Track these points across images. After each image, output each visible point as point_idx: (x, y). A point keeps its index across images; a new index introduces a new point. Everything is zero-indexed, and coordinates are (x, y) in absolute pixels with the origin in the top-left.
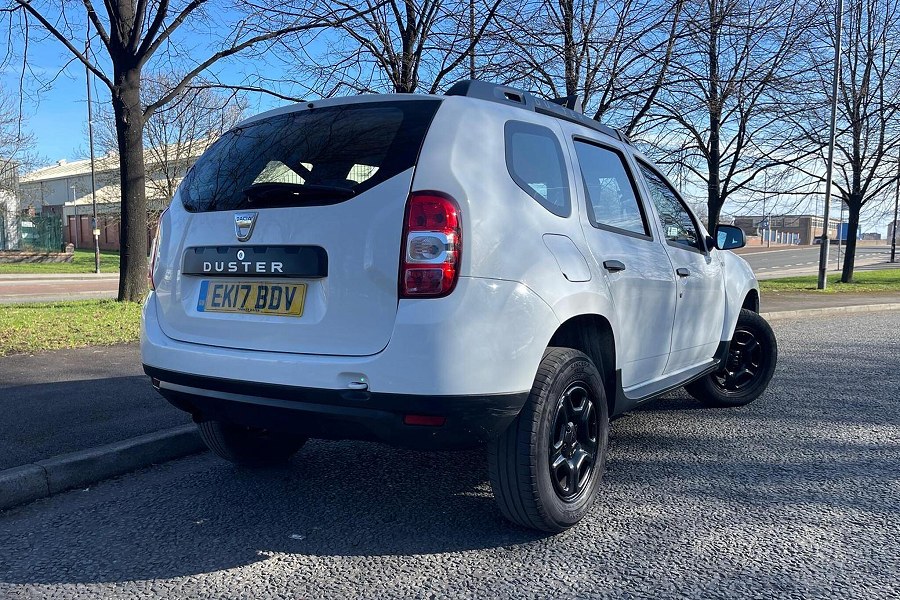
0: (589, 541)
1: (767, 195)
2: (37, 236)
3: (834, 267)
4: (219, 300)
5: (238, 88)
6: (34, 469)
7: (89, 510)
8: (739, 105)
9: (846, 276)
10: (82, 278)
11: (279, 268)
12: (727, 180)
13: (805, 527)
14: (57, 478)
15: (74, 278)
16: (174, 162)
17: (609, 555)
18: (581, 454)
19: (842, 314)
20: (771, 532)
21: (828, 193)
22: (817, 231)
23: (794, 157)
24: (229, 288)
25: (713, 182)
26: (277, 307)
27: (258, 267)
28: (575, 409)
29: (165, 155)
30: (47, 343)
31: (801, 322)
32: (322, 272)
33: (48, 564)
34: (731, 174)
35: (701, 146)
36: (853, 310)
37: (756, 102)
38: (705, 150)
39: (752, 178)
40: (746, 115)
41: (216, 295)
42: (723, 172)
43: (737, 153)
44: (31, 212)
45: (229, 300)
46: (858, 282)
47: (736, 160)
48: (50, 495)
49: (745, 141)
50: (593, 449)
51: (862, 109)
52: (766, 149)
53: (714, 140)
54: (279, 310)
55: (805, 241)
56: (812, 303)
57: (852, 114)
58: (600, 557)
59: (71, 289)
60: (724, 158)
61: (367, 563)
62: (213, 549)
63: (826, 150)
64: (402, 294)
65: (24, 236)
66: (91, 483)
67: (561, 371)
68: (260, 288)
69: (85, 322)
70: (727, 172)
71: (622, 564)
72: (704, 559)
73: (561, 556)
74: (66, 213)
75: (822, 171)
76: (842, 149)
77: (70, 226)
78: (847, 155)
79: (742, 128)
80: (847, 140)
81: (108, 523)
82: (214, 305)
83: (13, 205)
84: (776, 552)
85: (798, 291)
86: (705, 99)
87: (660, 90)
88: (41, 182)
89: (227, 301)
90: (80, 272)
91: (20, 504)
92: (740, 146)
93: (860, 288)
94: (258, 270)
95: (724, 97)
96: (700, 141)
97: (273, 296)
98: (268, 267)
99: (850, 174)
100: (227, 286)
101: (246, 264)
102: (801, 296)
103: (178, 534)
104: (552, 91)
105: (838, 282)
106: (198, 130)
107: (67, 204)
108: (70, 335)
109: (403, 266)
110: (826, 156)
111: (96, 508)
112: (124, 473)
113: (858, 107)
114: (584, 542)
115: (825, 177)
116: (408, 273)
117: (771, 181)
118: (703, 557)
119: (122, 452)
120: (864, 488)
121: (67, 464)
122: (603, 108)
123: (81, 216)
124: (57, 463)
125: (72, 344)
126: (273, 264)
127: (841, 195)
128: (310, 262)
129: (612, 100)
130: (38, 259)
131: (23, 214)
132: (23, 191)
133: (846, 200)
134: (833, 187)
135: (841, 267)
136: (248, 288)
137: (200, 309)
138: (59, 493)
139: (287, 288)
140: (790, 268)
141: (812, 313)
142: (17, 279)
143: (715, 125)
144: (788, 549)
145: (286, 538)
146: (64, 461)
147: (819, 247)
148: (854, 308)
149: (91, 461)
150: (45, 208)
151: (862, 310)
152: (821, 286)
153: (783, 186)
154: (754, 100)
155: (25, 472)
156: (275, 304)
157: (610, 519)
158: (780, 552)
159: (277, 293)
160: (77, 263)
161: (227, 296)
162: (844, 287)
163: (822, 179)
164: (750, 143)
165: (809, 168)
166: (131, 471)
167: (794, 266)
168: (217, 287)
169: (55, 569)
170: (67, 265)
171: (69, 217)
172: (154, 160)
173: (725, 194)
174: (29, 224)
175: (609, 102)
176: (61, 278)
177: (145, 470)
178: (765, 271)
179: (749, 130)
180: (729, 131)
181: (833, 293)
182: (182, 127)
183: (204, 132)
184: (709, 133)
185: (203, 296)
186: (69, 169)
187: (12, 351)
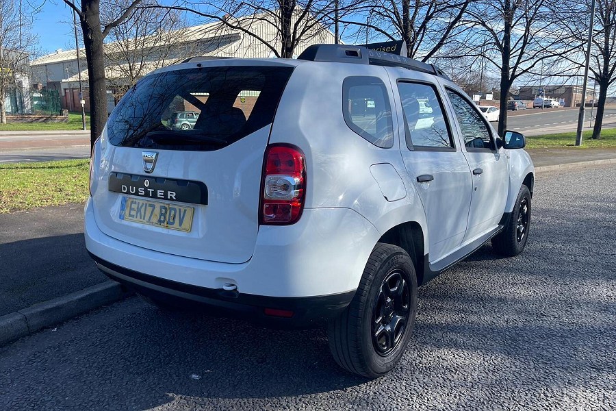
0: (401, 384)
1: (542, 77)
2: (44, 103)
3: (588, 126)
4: (133, 213)
5: (171, 8)
6: (18, 317)
7: (55, 348)
8: (525, 14)
9: (596, 134)
10: (74, 134)
11: (173, 196)
12: (515, 68)
13: (557, 371)
14: (34, 322)
15: (69, 134)
16: (133, 51)
17: (415, 398)
18: (398, 318)
19: (591, 166)
20: (532, 376)
21: (586, 75)
22: (577, 97)
23: (563, 50)
24: (140, 205)
25: (505, 69)
26: (173, 223)
27: (159, 194)
28: (392, 290)
29: (127, 48)
30: (38, 202)
31: (562, 173)
32: (204, 201)
33: (21, 399)
34: (518, 63)
35: (497, 43)
36: (599, 163)
37: (537, 12)
38: (500, 46)
39: (533, 66)
40: (530, 21)
41: (131, 209)
42: (512, 62)
43: (523, 48)
44: (40, 87)
45: (140, 214)
46: (604, 138)
47: (522, 53)
48: (29, 334)
49: (529, 39)
50: (406, 314)
51: (612, 16)
52: (544, 44)
53: (507, 38)
54: (174, 226)
55: (568, 104)
56: (570, 158)
57: (605, 20)
58: (408, 400)
59: (66, 143)
60: (513, 51)
61: (242, 404)
62: (136, 388)
63: (586, 46)
64: (262, 221)
65: (35, 103)
66: (59, 324)
67: (381, 268)
68: (161, 207)
69: (67, 182)
70: (515, 62)
71: (423, 407)
72: (483, 403)
73: (381, 398)
74: (63, 87)
75: (582, 60)
76: (597, 44)
77: (66, 96)
78: (600, 48)
79: (527, 29)
80: (601, 39)
81: (66, 361)
82: (130, 215)
83: (26, 83)
84: (535, 396)
85: (562, 147)
86: (501, 8)
87: (469, 5)
88: (46, 65)
89: (139, 214)
90: (73, 129)
91: (9, 343)
92: (525, 43)
93: (603, 144)
94: (159, 196)
95: (515, 7)
96: (496, 39)
97: (170, 214)
98: (165, 194)
99: (602, 61)
100: (139, 203)
101: (151, 190)
102: (563, 152)
103: (114, 373)
104: (392, 7)
105: (590, 138)
106: (149, 29)
107: (63, 81)
108: (56, 194)
109: (262, 201)
110: (586, 49)
111: (59, 347)
112: (82, 314)
113: (609, 15)
114: (398, 385)
115: (584, 64)
116: (265, 206)
117: (546, 67)
118: (482, 400)
119: (79, 300)
120: (601, 333)
121: (40, 312)
122: (428, 18)
123: (73, 89)
124: (34, 311)
125: (56, 202)
126: (169, 192)
127: (594, 77)
128: (195, 193)
129: (435, 12)
130: (43, 121)
131: (34, 87)
132: (33, 71)
133: (598, 80)
134: (589, 71)
135: (593, 125)
136: (154, 207)
137: (121, 217)
138: (35, 333)
139: (180, 210)
140: (557, 125)
141: (570, 166)
142: (31, 135)
143: (508, 28)
144: (544, 393)
145: (188, 377)
146: (39, 310)
147: (578, 108)
148: (600, 162)
149: (58, 308)
150: (49, 83)
151: (606, 163)
152: (578, 143)
153: (554, 70)
154: (536, 10)
155: (11, 319)
156: (171, 221)
157: (418, 361)
158: (537, 395)
159: (173, 212)
160: (71, 123)
161: (139, 210)
162: (594, 143)
163: (582, 65)
164: (532, 41)
165: (573, 57)
166: (87, 312)
167: (560, 123)
168: (132, 203)
169: (26, 404)
170: (63, 124)
171: (65, 89)
172: (119, 51)
173: (514, 77)
174: (38, 95)
175: (432, 14)
176: (60, 134)
177: (97, 311)
178: (540, 127)
179: (532, 31)
180: (518, 31)
181: (585, 149)
182: (138, 28)
183: (153, 31)
184: (503, 34)
185: (123, 208)
186: (63, 56)
187: (14, 209)
